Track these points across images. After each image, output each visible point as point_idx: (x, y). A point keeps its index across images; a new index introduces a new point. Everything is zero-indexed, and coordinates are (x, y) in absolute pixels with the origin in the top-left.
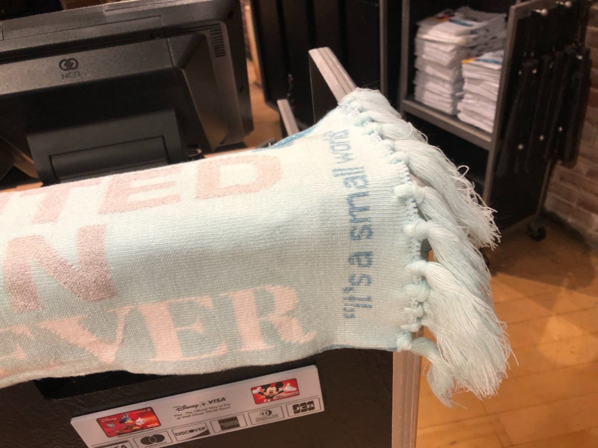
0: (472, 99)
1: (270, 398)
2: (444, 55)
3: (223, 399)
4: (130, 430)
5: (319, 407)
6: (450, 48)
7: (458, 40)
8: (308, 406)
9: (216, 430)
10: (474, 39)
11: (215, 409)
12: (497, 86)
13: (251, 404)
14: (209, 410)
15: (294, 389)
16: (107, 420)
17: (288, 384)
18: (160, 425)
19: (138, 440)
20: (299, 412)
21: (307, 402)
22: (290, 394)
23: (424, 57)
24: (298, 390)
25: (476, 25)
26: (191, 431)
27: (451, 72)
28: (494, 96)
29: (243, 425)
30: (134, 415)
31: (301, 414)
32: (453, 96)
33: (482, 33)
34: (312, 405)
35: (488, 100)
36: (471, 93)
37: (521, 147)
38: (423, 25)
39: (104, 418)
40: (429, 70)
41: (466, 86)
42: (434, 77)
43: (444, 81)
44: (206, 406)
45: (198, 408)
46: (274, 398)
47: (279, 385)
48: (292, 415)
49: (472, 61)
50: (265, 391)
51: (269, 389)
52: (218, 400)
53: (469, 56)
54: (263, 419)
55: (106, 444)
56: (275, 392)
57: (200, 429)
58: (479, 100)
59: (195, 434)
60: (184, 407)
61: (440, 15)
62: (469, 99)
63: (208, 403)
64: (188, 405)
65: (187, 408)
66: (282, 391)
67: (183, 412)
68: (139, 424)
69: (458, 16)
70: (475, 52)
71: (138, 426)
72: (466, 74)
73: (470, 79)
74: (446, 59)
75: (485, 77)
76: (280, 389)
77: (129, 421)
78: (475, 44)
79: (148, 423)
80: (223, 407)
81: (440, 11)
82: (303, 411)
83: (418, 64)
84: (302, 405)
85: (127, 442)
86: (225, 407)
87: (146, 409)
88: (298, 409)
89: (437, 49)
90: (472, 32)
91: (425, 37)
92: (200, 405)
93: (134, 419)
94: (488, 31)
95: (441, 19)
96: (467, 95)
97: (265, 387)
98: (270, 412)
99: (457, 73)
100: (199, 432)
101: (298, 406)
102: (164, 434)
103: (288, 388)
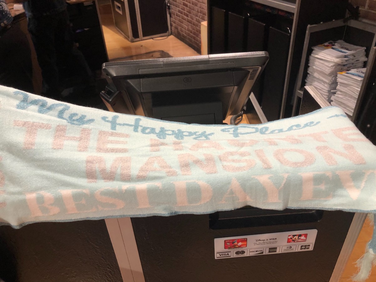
0: (341, 95)
1: (294, 241)
2: (327, 68)
3: (276, 239)
4: (234, 247)
5: (311, 248)
6: (332, 64)
7: (337, 60)
8: (307, 247)
9: (266, 252)
10: (346, 61)
11: (270, 243)
12: (359, 90)
13: (285, 243)
14: (268, 243)
15: (305, 238)
16: (228, 241)
17: (304, 236)
18: (246, 246)
19: (235, 252)
20: (302, 249)
21: (307, 245)
22: (302, 240)
23: (314, 67)
24: (306, 239)
25: (348, 53)
26: (257, 251)
27: (330, 78)
28: (356, 95)
29: (278, 251)
30: (239, 241)
31: (303, 250)
32: (329, 91)
33: (351, 57)
34: (309, 247)
35: (351, 97)
36: (341, 91)
37: (368, 126)
38: (316, 49)
39: (227, 240)
40: (316, 75)
41: (338, 87)
42: (319, 79)
43: (324, 82)
44: (268, 241)
45: (265, 241)
46: (295, 241)
47: (300, 236)
48: (299, 250)
49: (344, 73)
50: (293, 238)
51: (295, 237)
52: (274, 239)
53: (341, 70)
54: (287, 250)
55: (222, 252)
56: (297, 239)
57: (260, 251)
58: (345, 96)
59: (258, 252)
60: (260, 240)
61: (326, 44)
62: (339, 94)
63: (269, 239)
64: (261, 240)
65: (260, 241)
66: (300, 239)
67: (258, 242)
68: (239, 245)
69: (337, 46)
70: (345, 68)
71: (238, 246)
72: (339, 80)
73: (341, 83)
74: (328, 70)
75: (351, 84)
76: (299, 238)
77: (236, 243)
78: (346, 63)
79: (242, 245)
80: (274, 242)
81: (326, 41)
82: (304, 249)
83: (310, 71)
84: (305, 246)
85: (230, 252)
86: (275, 242)
87: (245, 239)
88: (303, 247)
89: (323, 64)
90: (345, 57)
91: (316, 56)
92: (266, 240)
93: (238, 242)
94: (354, 56)
95: (327, 47)
96: (338, 92)
97: (294, 236)
98: (291, 247)
99: (333, 79)
100: (260, 252)
101: (303, 246)
102: (246, 251)
103: (303, 238)
